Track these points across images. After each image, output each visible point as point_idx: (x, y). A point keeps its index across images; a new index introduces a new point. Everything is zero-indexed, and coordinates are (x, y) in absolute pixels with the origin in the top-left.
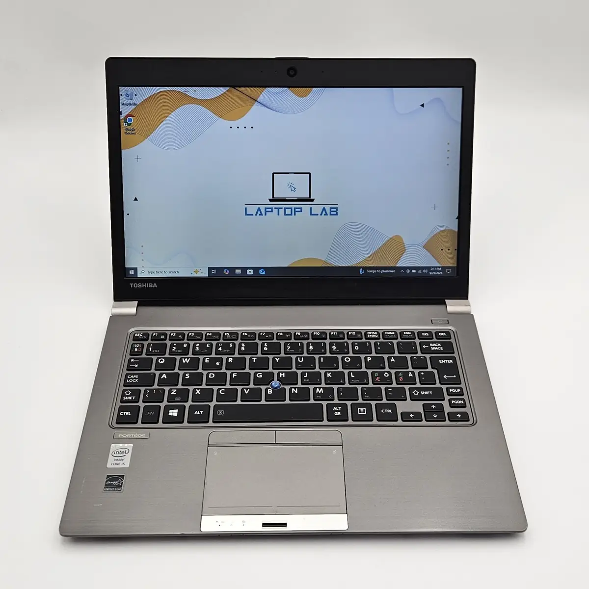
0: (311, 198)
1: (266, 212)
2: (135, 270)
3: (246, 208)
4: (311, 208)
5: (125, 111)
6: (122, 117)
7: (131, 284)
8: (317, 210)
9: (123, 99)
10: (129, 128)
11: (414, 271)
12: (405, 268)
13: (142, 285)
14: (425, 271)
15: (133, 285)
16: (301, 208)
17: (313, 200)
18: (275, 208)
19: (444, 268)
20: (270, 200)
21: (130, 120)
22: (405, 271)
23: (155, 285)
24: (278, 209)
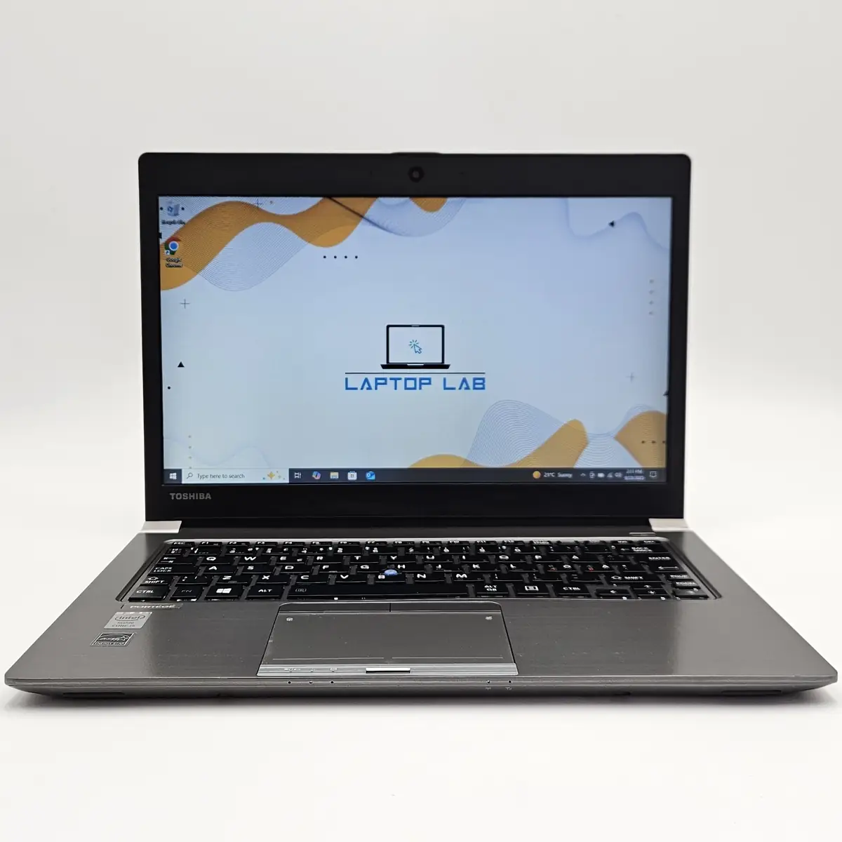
0: (446, 363)
1: (377, 384)
2: (179, 472)
3: (347, 379)
4: (445, 380)
5: (166, 232)
6: (162, 241)
7: (172, 494)
8: (454, 381)
9: (163, 215)
10: (173, 257)
11: (601, 475)
12: (587, 471)
13: (188, 496)
14: (619, 475)
15: (175, 496)
16: (429, 379)
17: (447, 367)
18: (391, 379)
19: (646, 471)
20: (384, 367)
21: (174, 246)
22: (588, 476)
23: (208, 496)
24: (396, 380)
